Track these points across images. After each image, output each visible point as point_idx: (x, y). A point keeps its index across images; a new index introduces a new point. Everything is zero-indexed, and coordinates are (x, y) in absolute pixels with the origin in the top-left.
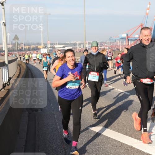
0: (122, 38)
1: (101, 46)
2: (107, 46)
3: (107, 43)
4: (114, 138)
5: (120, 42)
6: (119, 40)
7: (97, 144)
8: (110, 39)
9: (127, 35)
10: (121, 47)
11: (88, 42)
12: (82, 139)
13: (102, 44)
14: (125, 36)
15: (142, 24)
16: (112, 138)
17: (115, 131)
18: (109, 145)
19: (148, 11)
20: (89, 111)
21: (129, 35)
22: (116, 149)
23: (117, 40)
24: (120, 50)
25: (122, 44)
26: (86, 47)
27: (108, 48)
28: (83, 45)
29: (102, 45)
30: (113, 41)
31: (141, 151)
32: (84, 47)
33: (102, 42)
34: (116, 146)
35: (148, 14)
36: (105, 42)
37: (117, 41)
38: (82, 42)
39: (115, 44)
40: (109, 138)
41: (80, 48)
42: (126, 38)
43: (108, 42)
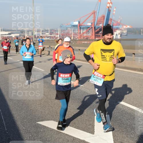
0: (73, 26)
2: (58, 34)
3: (58, 31)
5: (71, 30)
7: (48, 139)
8: (61, 27)
9: (79, 22)
10: (72, 35)
11: (37, 29)
12: (30, 135)
13: (53, 31)
14: (77, 23)
15: (94, 11)
21: (81, 23)
23: (69, 27)
25: (73, 32)
26: (35, 34)
27: (58, 36)
28: (31, 32)
29: (53, 33)
30: (64, 29)
32: (32, 35)
33: (53, 30)
36: (55, 29)
37: (68, 29)
38: (30, 29)
39: (66, 31)
41: (28, 35)
42: (78, 25)
43: (59, 29)
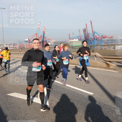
0: (26, 41)
1: (14, 46)
2: (17, 46)
3: (17, 44)
4: (23, 98)
5: (25, 43)
6: (24, 42)
7: (13, 103)
8: (19, 42)
9: (29, 39)
10: (25, 46)
11: (5, 44)
12: (3, 102)
13: (14, 44)
14: (27, 40)
15: (36, 33)
16: (22, 98)
17: (23, 94)
18: (20, 103)
19: (39, 27)
20: (8, 85)
21: (30, 39)
22: (24, 104)
24: (25, 48)
25: (26, 44)
26: (5, 46)
27: (18, 47)
31: (38, 103)
34: (24, 103)
35: (39, 28)
37: (23, 43)
38: (2, 44)
39: (22, 44)
40: (20, 99)
